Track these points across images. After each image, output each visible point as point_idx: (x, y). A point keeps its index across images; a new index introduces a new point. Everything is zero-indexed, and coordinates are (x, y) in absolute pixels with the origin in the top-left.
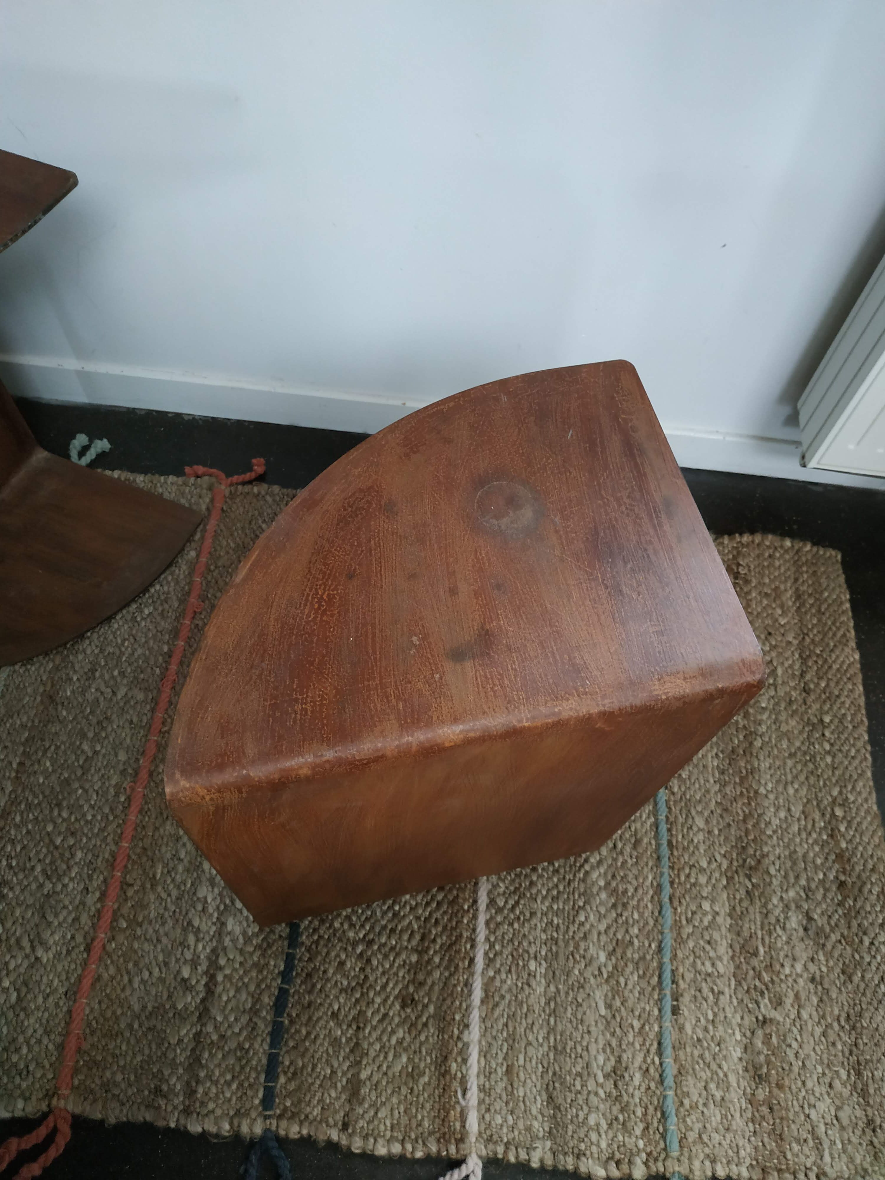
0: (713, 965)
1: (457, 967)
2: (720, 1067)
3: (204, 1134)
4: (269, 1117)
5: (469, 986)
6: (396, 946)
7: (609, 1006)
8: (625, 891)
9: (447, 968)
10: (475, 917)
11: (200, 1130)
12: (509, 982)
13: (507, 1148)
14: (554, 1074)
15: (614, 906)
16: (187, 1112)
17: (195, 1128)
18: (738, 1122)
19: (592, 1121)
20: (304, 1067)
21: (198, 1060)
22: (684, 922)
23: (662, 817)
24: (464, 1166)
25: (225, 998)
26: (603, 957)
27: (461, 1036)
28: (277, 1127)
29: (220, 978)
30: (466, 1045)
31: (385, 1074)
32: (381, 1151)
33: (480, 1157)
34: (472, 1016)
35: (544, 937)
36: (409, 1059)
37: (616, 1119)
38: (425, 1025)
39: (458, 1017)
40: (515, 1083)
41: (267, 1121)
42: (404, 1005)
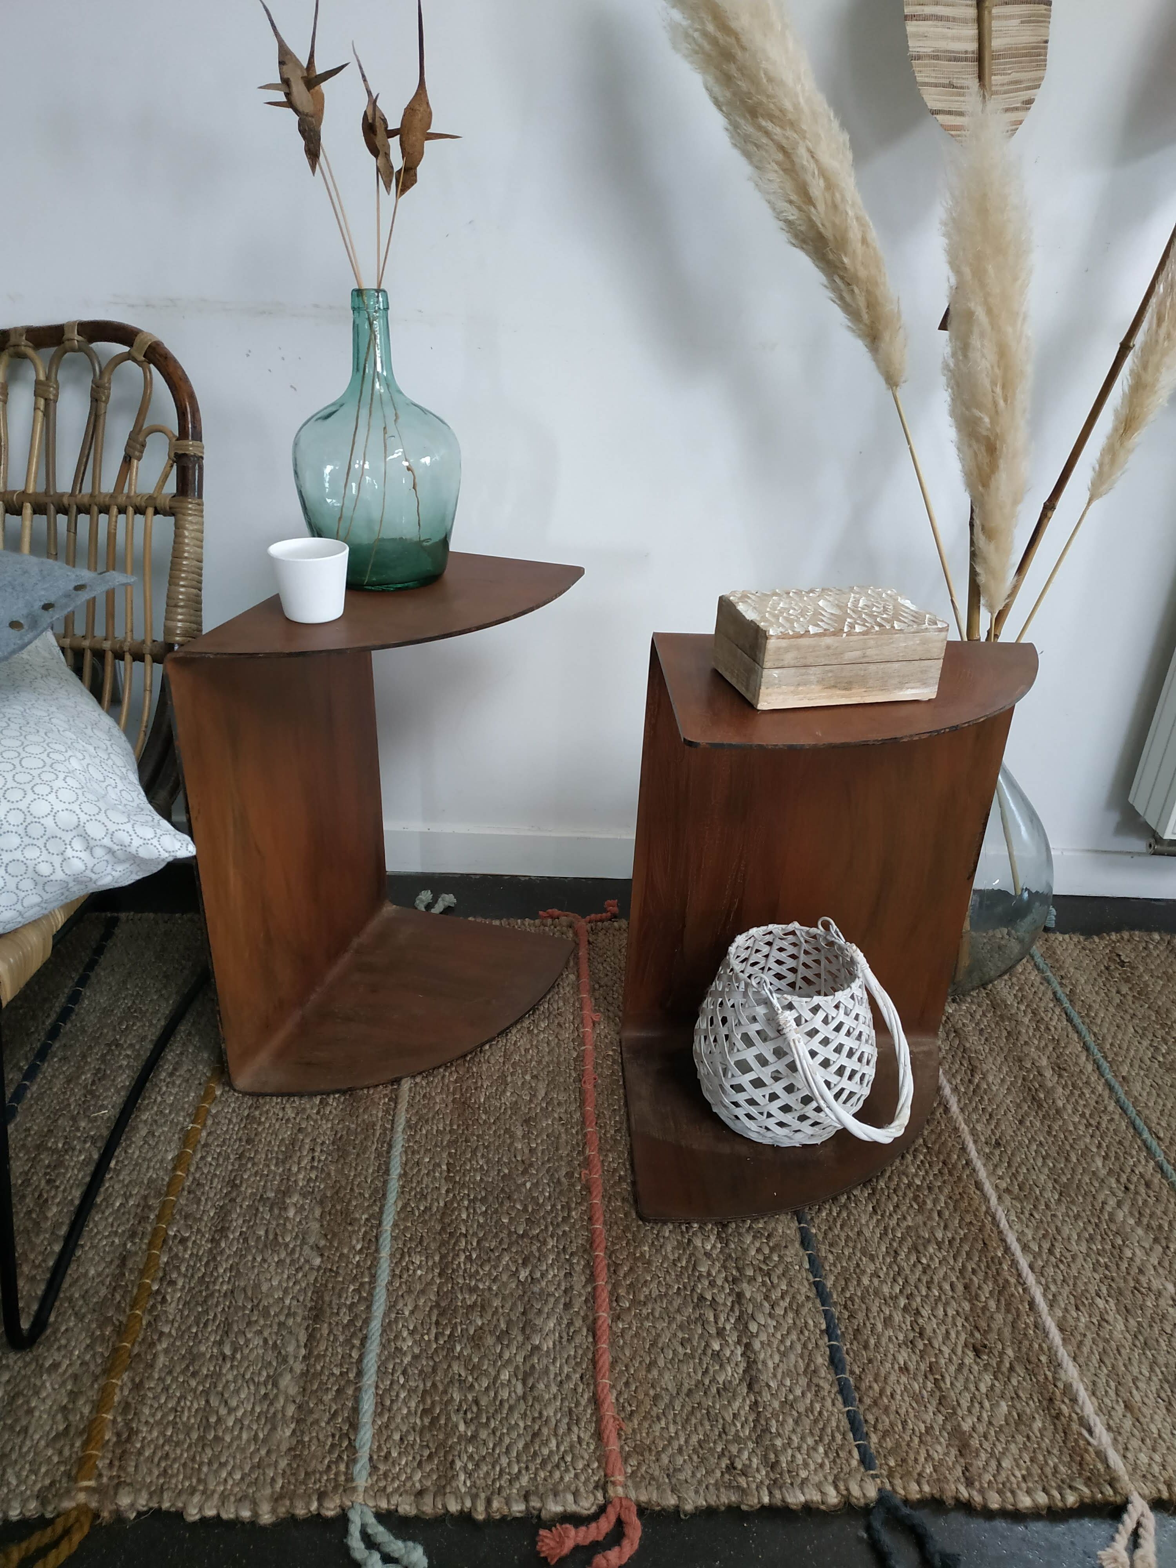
1: (1018, 1311)
4: (877, 1476)
5: (1041, 1328)
6: (940, 1297)
8: (1160, 1227)
9: (1008, 1311)
10: (1014, 1262)
11: (802, 1501)
12: (1083, 1320)
13: (1169, 1487)
15: (1156, 1241)
16: (776, 1485)
17: (796, 1498)
20: (892, 1425)
21: (766, 1430)
24: (1130, 1508)
25: (770, 1365)
27: (1057, 1376)
28: (892, 1487)
30: (1068, 1385)
31: (990, 1423)
32: (1025, 1503)
33: (1143, 1496)
34: (1059, 1355)
35: (1097, 1276)
36: (1009, 1406)
38: (1011, 1369)
39: (1044, 1359)
40: (1142, 1419)
41: (878, 1481)
42: (977, 1353)
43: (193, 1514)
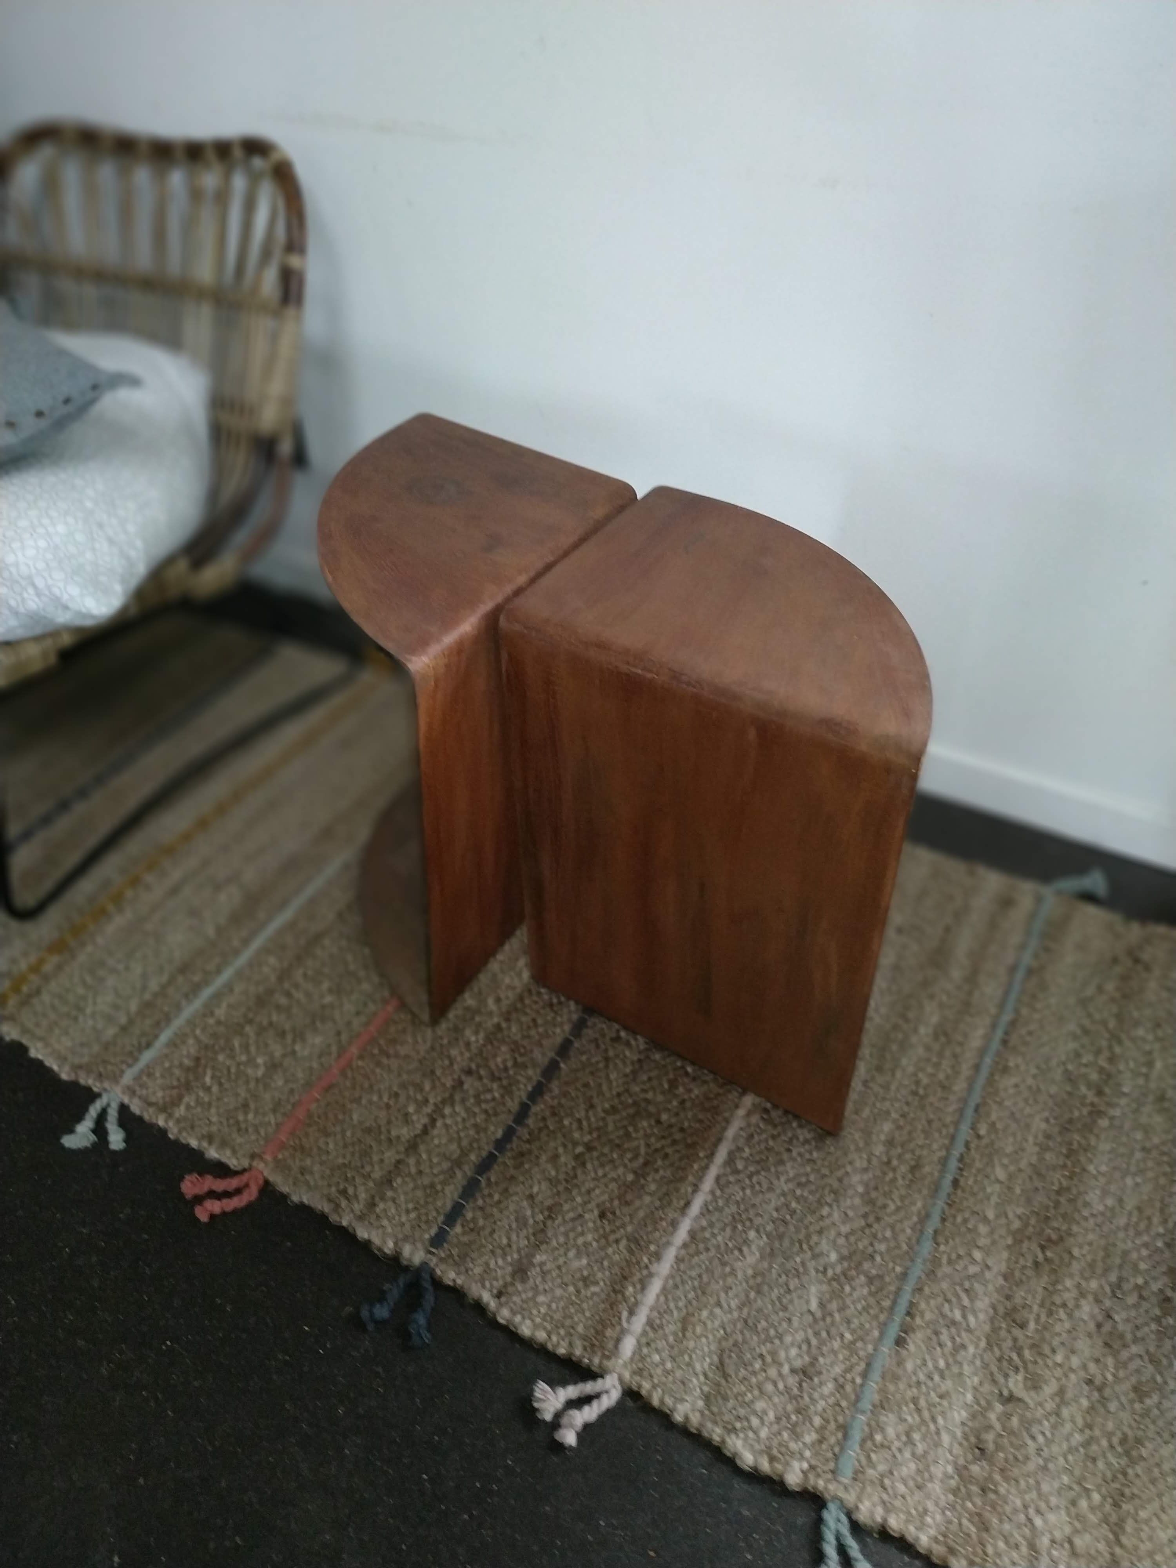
0: (964, 1316)
1: (670, 1203)
2: (934, 1419)
3: (367, 1244)
4: (433, 1254)
5: (676, 1225)
6: (616, 1160)
7: (822, 1305)
8: (885, 1206)
9: (660, 1199)
10: (707, 1167)
11: (366, 1236)
12: (719, 1238)
13: (654, 1387)
14: (735, 1344)
15: (865, 1216)
16: (361, 1218)
17: (362, 1233)
18: (936, 1488)
19: (760, 1405)
20: (483, 1228)
21: (390, 1182)
22: (944, 1260)
23: (956, 1153)
24: (600, 1381)
25: (436, 1142)
26: (833, 1257)
27: (650, 1266)
28: (437, 1265)
29: (439, 1123)
30: (651, 1275)
31: (559, 1267)
32: (526, 1330)
33: (621, 1380)
34: (667, 1253)
35: (775, 1214)
36: (589, 1264)
37: (788, 1418)
38: (617, 1241)
39: (652, 1248)
40: (688, 1334)
41: (429, 1256)
42: (602, 1215)
43: (33, 1053)
